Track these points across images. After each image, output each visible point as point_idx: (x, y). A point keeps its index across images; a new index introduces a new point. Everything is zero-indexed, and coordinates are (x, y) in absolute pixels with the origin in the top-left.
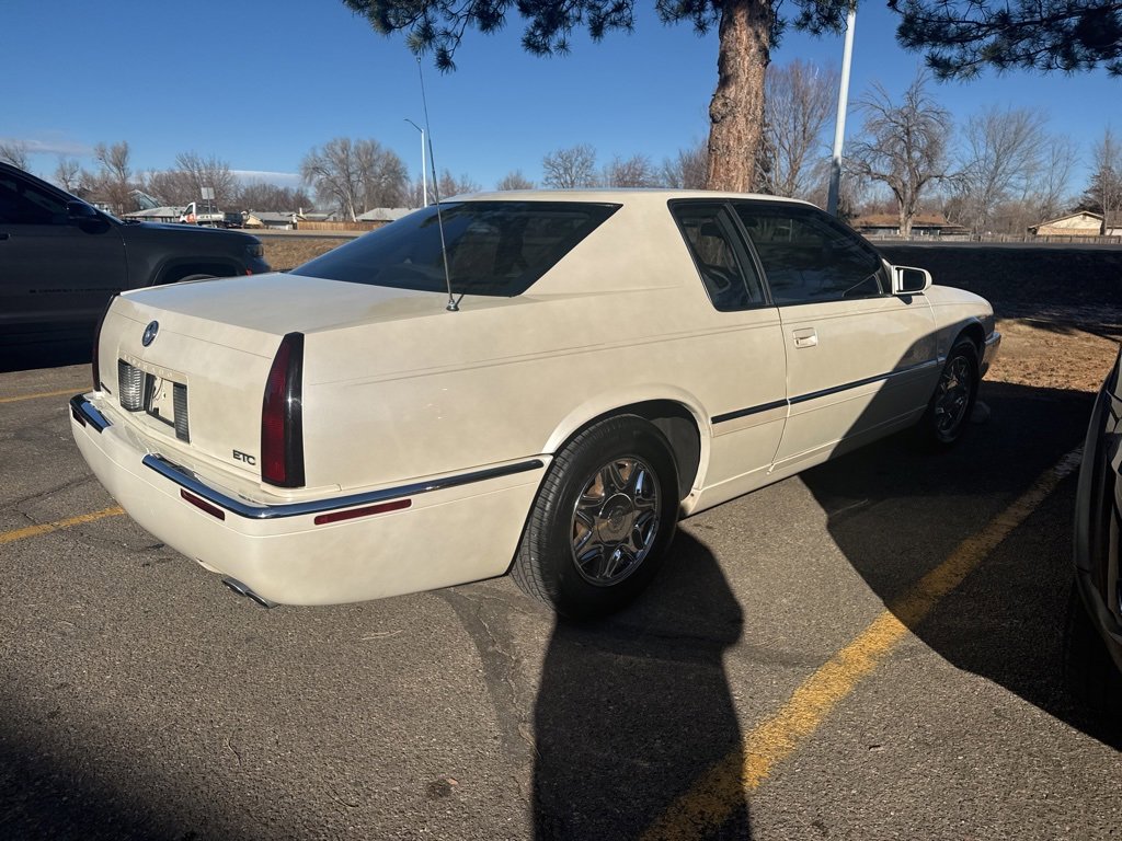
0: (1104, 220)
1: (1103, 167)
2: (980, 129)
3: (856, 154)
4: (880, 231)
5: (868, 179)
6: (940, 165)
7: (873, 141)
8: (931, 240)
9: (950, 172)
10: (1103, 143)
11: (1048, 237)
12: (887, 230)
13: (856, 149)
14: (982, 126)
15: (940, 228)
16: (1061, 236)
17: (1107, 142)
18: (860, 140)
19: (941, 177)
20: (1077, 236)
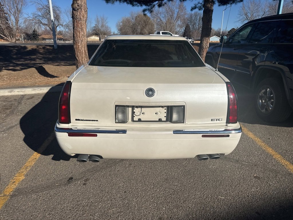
0: (99, 37)
1: (95, 24)
2: (68, 13)
3: (36, 17)
4: (47, 40)
5: (41, 24)
6: (61, 22)
7: (40, 14)
8: (63, 42)
9: (64, 24)
10: (96, 19)
11: (90, 41)
12: (48, 40)
13: (36, 15)
14: (69, 12)
15: (63, 39)
16: (93, 41)
17: (97, 19)
18: (37, 13)
19: (62, 25)
20: (96, 41)
